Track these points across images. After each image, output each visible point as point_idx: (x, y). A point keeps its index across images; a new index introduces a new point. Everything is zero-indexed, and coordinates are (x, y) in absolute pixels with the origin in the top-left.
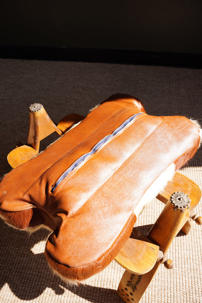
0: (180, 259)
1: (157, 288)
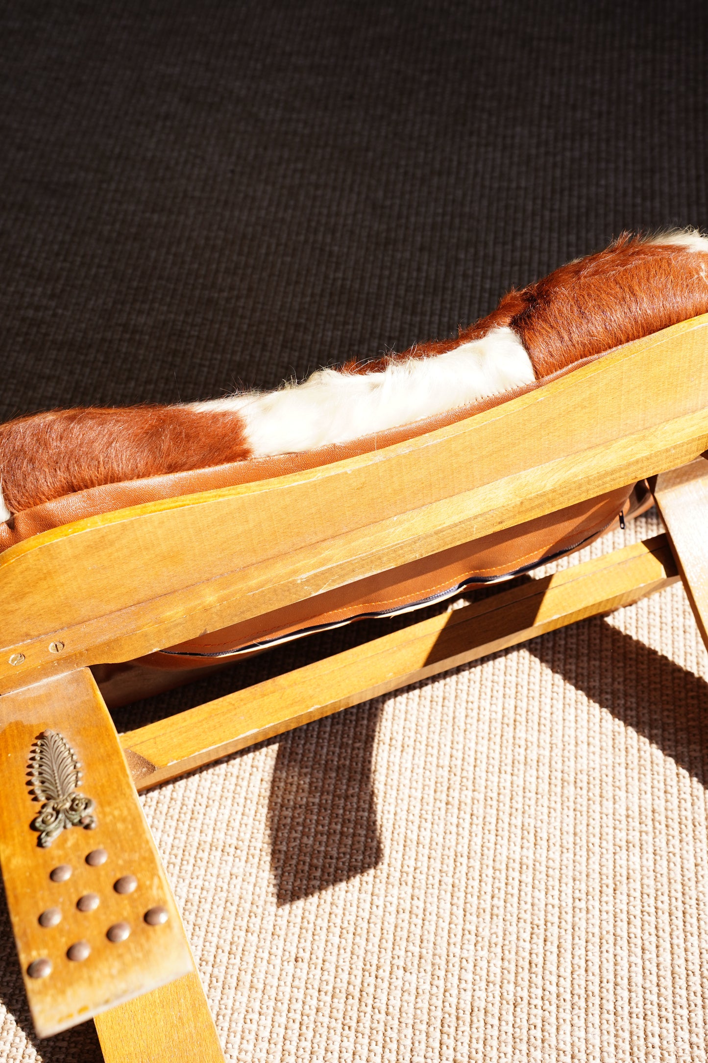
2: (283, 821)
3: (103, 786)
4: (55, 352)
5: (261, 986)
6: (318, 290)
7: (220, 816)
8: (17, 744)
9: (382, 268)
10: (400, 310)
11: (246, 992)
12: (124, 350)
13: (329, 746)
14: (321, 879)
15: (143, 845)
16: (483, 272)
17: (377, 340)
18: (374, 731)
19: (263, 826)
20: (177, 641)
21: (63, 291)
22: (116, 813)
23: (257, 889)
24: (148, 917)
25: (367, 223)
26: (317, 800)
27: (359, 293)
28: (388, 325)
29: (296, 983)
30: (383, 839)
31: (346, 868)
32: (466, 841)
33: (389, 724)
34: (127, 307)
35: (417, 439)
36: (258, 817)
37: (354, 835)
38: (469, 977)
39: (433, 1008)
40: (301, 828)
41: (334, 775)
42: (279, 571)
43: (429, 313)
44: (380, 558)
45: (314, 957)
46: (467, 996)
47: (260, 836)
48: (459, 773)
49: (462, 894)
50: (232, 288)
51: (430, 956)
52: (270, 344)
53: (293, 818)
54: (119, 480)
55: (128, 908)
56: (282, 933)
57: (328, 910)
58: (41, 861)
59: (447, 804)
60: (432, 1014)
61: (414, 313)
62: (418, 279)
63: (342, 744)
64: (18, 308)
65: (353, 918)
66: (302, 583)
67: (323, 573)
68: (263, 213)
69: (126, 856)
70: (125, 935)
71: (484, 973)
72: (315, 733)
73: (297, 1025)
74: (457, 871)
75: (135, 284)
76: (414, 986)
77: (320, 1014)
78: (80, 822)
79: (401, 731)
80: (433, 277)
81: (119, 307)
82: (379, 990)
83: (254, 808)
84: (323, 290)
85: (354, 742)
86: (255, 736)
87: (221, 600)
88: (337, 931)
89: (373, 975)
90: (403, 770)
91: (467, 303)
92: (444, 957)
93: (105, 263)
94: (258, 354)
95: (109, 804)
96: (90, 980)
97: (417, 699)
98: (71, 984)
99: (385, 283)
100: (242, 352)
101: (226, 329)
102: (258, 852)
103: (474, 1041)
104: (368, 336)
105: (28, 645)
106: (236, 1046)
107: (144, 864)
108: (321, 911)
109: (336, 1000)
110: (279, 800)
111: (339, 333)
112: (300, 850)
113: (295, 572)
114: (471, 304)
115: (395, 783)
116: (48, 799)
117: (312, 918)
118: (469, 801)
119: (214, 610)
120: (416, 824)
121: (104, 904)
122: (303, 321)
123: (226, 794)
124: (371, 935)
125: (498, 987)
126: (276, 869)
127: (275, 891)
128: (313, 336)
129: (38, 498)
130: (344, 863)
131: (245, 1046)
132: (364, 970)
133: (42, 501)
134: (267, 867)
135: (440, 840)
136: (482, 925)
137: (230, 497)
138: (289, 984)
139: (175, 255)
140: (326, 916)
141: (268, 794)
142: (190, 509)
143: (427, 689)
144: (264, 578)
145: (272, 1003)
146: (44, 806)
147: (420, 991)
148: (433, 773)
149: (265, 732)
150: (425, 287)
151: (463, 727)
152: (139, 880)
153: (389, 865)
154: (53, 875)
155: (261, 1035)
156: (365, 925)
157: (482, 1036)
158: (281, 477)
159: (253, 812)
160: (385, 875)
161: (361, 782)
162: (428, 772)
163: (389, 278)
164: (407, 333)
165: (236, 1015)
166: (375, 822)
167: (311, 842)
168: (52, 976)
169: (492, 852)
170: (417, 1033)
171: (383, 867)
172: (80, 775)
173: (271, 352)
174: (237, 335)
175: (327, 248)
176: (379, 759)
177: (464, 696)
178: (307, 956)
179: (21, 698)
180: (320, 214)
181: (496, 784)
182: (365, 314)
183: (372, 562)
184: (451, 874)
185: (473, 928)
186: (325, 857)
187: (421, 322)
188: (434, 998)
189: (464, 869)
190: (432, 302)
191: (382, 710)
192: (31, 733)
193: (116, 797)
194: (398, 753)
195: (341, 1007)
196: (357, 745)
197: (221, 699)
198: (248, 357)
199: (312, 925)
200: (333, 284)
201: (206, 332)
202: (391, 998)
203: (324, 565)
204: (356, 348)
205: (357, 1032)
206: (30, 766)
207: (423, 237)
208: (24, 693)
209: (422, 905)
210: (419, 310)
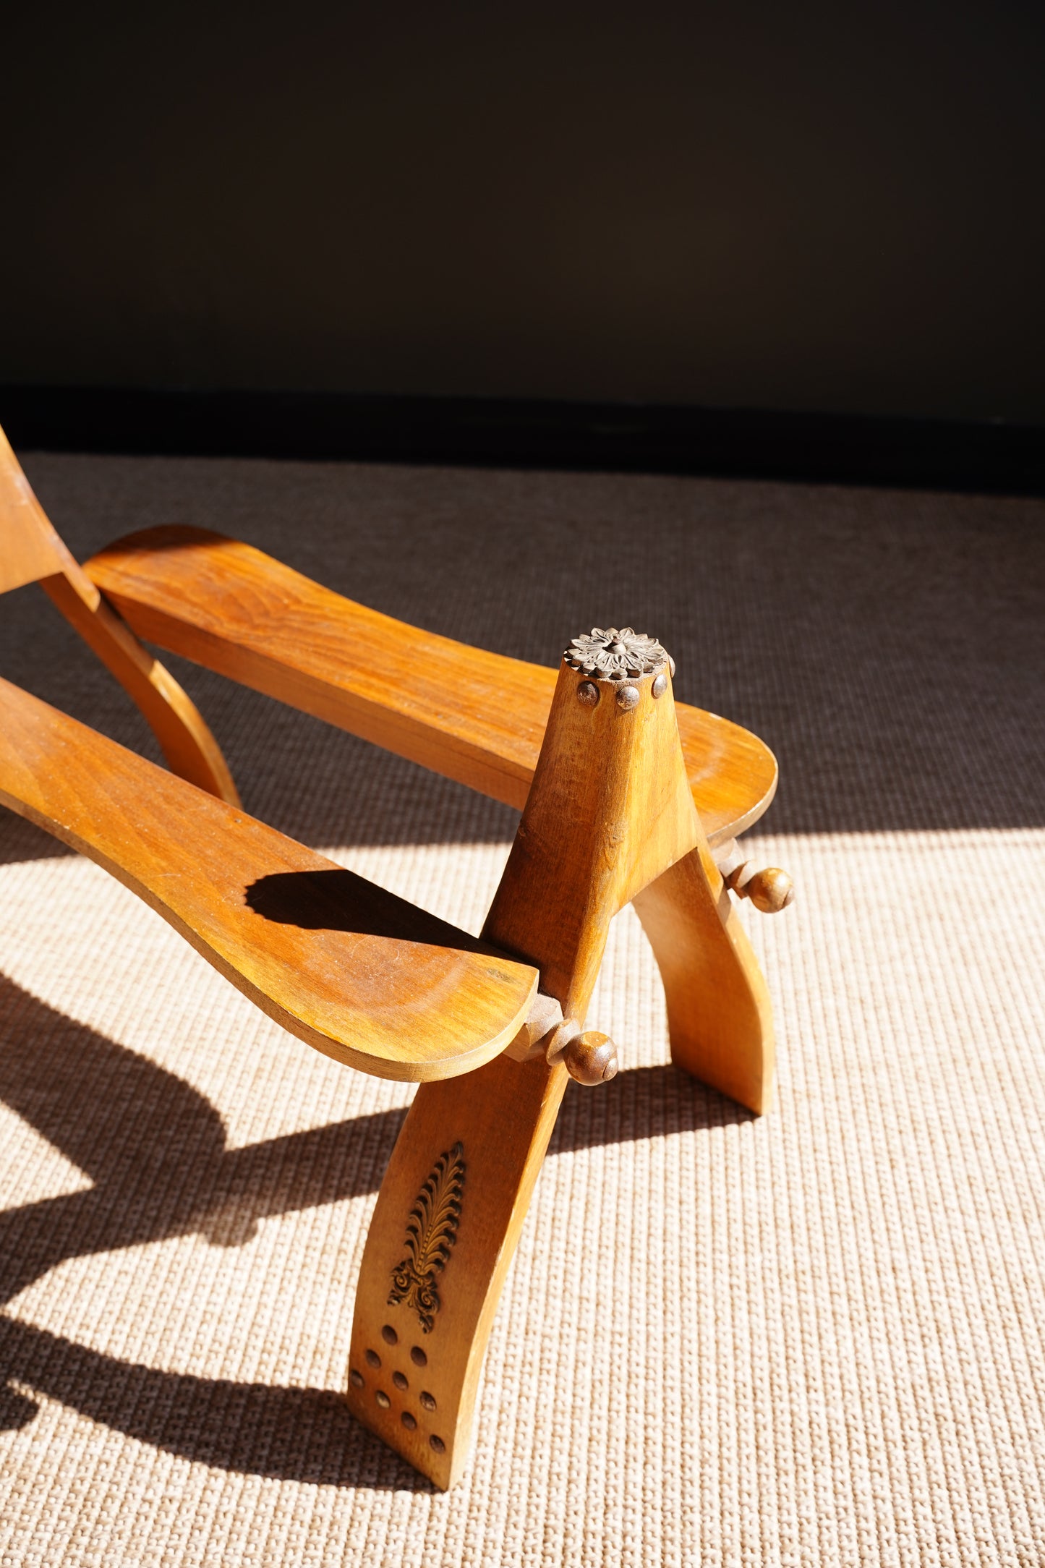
0: (722, 1229)
1: (585, 1373)
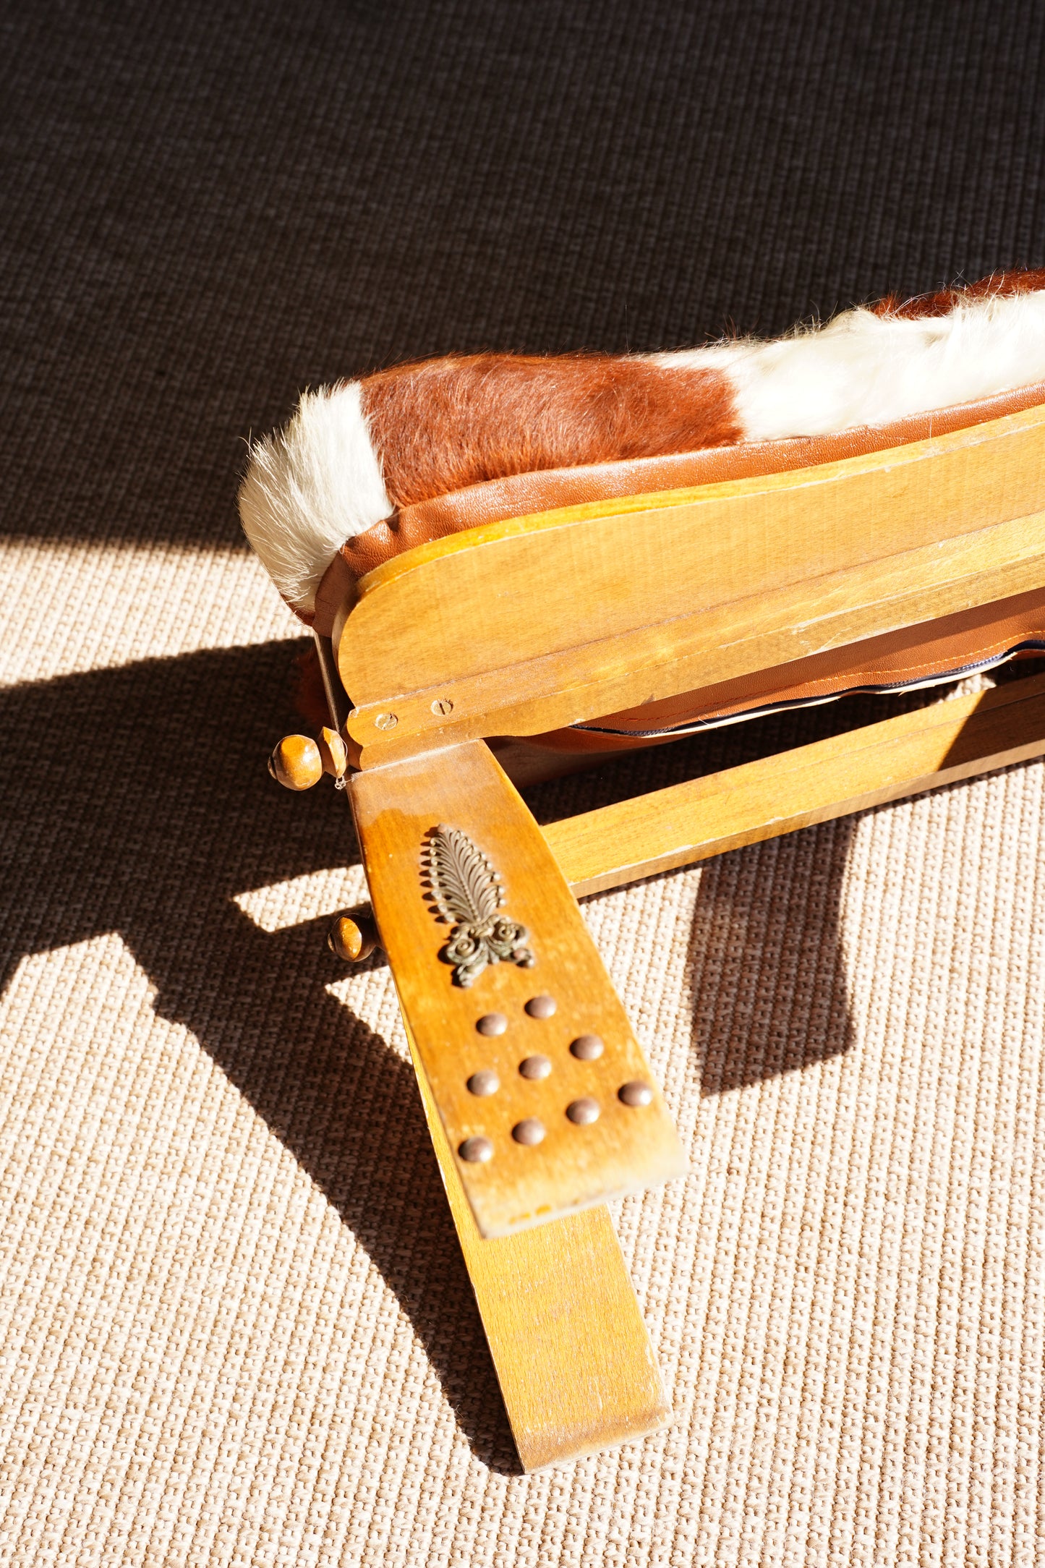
2: (710, 979)
3: (536, 909)
4: (367, 269)
5: (679, 1203)
6: (765, 188)
7: (618, 966)
8: (399, 841)
9: (866, 153)
10: (893, 222)
11: (658, 1209)
12: (470, 270)
13: (776, 877)
14: (764, 1064)
15: (607, 995)
16: (1027, 164)
17: (855, 270)
18: (843, 860)
19: (679, 984)
20: (609, 710)
21: (377, 174)
22: (562, 947)
23: (672, 1070)
24: (623, 1094)
25: (844, 79)
26: (758, 953)
27: (829, 193)
28: (874, 245)
29: (730, 1202)
30: (856, 1015)
31: (801, 1050)
32: (979, 1025)
33: (866, 851)
34: (474, 204)
35: (993, 422)
36: (672, 971)
37: (813, 1006)
38: (982, 1214)
39: (928, 1253)
40: (735, 990)
41: (783, 918)
42: (765, 615)
43: (937, 229)
44: (915, 604)
45: (754, 1169)
46: (979, 1241)
47: (675, 997)
48: (969, 928)
49: (973, 1101)
50: (632, 180)
51: (924, 1182)
52: (690, 270)
53: (723, 975)
54: (552, 466)
55: (593, 1079)
56: (709, 1133)
57: (774, 1107)
58: (460, 1006)
59: (951, 971)
60: (927, 1260)
61: (913, 228)
62: (922, 173)
63: (796, 874)
64: (312, 198)
65: (811, 1122)
66: (798, 635)
67: (830, 622)
68: (681, 58)
69: (584, 1008)
70: (592, 1115)
71: (1004, 1212)
72: (756, 857)
73: (731, 1259)
74: (966, 1067)
75: (485, 167)
76: (900, 1220)
77: (764, 1247)
78: (512, 956)
79: (883, 862)
80: (946, 170)
81: (462, 202)
82: (849, 1223)
83: (666, 956)
84: (772, 186)
85: (813, 874)
86: (686, 854)
87: (680, 653)
88: (788, 1137)
89: (841, 1200)
90: (886, 918)
91: (1000, 213)
92: (945, 1184)
93: (440, 132)
94: (671, 285)
95: (550, 934)
96: (550, 1173)
97: (908, 818)
98: (522, 1174)
99: (870, 177)
100: (647, 280)
101: (623, 244)
102: (672, 1019)
103: (988, 1302)
104: (841, 262)
105: (400, 702)
106: (645, 1279)
107: (610, 1021)
108: (764, 1108)
109: (786, 1231)
110: (703, 949)
111: (797, 256)
112: (734, 1021)
113: (789, 618)
114: (1005, 215)
115: (874, 936)
116: (459, 920)
117: (752, 1116)
118: (985, 969)
119: (669, 668)
120: (906, 995)
121: (558, 1070)
122: (742, 235)
123: (625, 935)
124: (838, 1146)
125: (1024, 1232)
126: (700, 1044)
127: (698, 1074)
128: (757, 259)
129: (435, 488)
130: (797, 1044)
131: (657, 1279)
132: (826, 1193)
133: (439, 493)
134: (686, 1040)
135: (941, 1022)
136: (1002, 1145)
137: (711, 500)
138: (719, 1203)
139: (545, 123)
140: (772, 1115)
141: (687, 939)
142: (652, 515)
143: (924, 804)
144: (742, 624)
145: (695, 1227)
146: (455, 930)
147: (909, 1228)
148: (932, 926)
149: (700, 850)
150: (934, 185)
151: (977, 862)
152: (605, 1043)
153: (864, 1051)
154: (480, 1025)
155: (680, 1267)
156: (829, 1132)
157: (1000, 1297)
158: (785, 474)
159: (665, 963)
160: (858, 1065)
161: (823, 931)
162: (923, 924)
163: (876, 170)
164: (902, 260)
165: (644, 1237)
166: (843, 990)
167: (749, 1010)
168: (494, 1162)
169: (1018, 1043)
170: (905, 1284)
171: (855, 1053)
172: (501, 891)
173: (692, 282)
174: (640, 254)
175: (781, 119)
176: (850, 900)
177: (979, 817)
178: (744, 1167)
179: (392, 777)
180: (770, 62)
181: (1025, 948)
182: (837, 227)
183: (903, 609)
184: (956, 1070)
185: (988, 1149)
186: (770, 1034)
187: (924, 243)
188: (929, 1239)
189: (976, 1065)
190: (944, 210)
191: (855, 830)
192: (417, 829)
193: (558, 926)
194: (879, 893)
195: (795, 1240)
196: (818, 878)
197: (638, 799)
198: (656, 289)
199: (751, 1126)
200: (788, 178)
201: (592, 247)
202: (867, 1233)
203: (832, 609)
204: (822, 280)
205: (817, 1275)
206: (425, 873)
207: (932, 103)
208: (395, 769)
209: (912, 1111)
210: (923, 223)
